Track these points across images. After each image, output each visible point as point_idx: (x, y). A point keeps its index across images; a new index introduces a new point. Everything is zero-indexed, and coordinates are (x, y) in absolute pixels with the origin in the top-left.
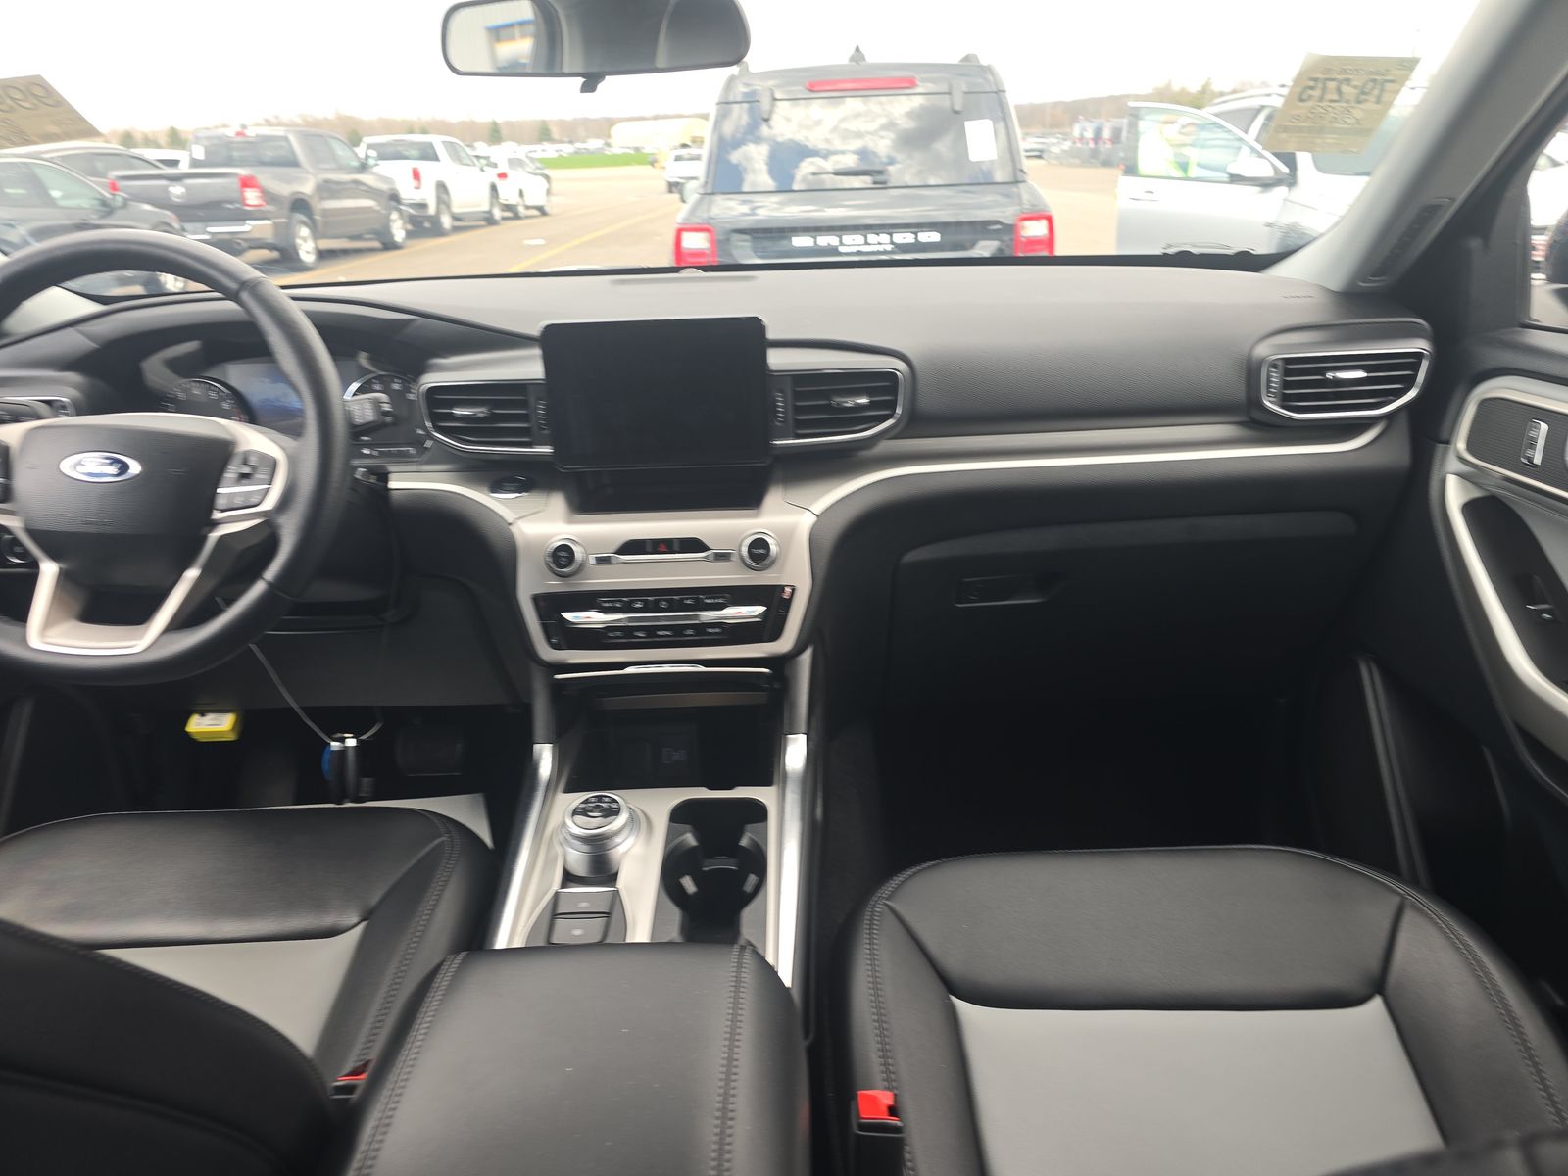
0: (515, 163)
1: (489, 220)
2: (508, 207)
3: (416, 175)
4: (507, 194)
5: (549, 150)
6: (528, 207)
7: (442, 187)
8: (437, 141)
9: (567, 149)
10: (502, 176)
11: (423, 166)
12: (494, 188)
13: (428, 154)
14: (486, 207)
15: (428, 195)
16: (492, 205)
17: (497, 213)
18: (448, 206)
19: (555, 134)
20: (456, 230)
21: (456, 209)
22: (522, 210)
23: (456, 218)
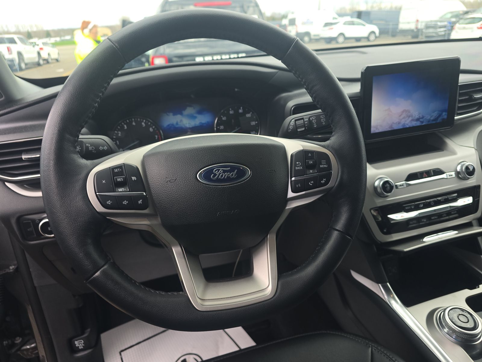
0: (44, 44)
1: (39, 64)
2: (44, 60)
3: (9, 49)
4: (44, 55)
5: (53, 40)
6: (52, 59)
7: (20, 54)
8: (15, 37)
9: (58, 39)
10: (41, 49)
11: (12, 46)
12: (39, 53)
13: (12, 41)
14: (37, 60)
15: (15, 56)
16: (39, 59)
17: (41, 62)
18: (23, 60)
19: (52, 34)
20: (27, 69)
21: (26, 61)
22: (50, 60)
23: (26, 64)
